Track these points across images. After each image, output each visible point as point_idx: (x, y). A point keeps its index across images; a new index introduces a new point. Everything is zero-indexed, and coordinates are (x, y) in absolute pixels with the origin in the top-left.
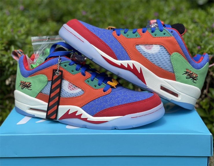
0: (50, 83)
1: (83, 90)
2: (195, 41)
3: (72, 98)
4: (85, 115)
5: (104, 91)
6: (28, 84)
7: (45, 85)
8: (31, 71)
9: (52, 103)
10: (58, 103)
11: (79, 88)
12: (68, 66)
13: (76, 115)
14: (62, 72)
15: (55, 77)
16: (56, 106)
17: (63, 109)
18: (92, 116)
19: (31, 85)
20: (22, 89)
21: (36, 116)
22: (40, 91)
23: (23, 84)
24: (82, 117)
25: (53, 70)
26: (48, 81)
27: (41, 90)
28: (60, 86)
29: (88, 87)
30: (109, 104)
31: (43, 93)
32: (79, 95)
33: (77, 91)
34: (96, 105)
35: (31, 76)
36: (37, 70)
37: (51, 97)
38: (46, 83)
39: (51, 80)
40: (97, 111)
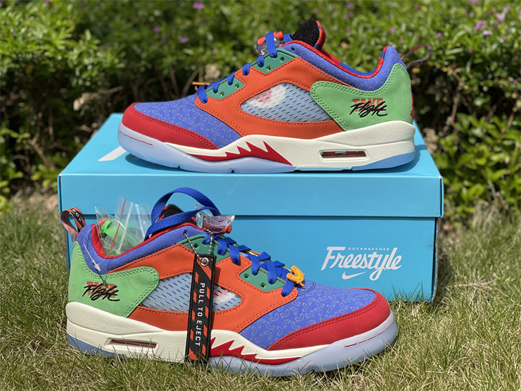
0: (164, 284)
1: (238, 296)
3: (217, 313)
4: (250, 348)
5: (284, 295)
7: (152, 289)
8: (115, 260)
11: (229, 291)
12: (201, 245)
13: (231, 349)
18: (266, 349)
19: (117, 291)
21: (128, 356)
22: (140, 302)
23: (94, 289)
24: (242, 354)
27: (142, 300)
29: (249, 287)
30: (297, 321)
31: (148, 306)
32: (231, 306)
33: (227, 298)
34: (271, 325)
35: (116, 271)
38: (156, 285)
39: (168, 279)
40: (276, 339)
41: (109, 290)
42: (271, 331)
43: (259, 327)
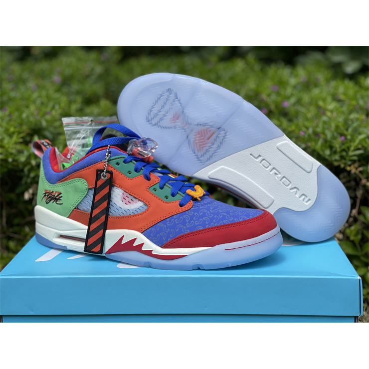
0: (92, 193)
1: (145, 204)
3: (128, 217)
4: (149, 245)
5: (181, 205)
6: (56, 195)
7: (84, 196)
8: (61, 173)
9: (94, 226)
10: (105, 226)
11: (139, 200)
12: (122, 164)
13: (134, 245)
14: (111, 173)
15: (100, 183)
16: (101, 231)
17: (112, 236)
18: (161, 247)
19: (62, 197)
20: (47, 203)
21: (69, 248)
22: (75, 206)
23: (48, 195)
24: (143, 249)
25: (98, 171)
26: (89, 189)
27: (77, 204)
28: (108, 197)
29: (155, 198)
31: (81, 209)
32: (139, 212)
33: (137, 206)
34: (167, 228)
35: (62, 182)
36: (72, 171)
37: (93, 216)
38: (86, 193)
40: (169, 239)
41: (57, 196)
42: (166, 233)
43: (158, 229)
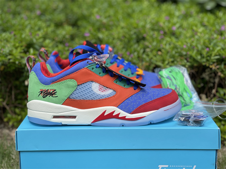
0: (80, 87)
2: (204, 43)
4: (123, 114)
7: (74, 90)
8: (55, 78)
12: (95, 69)
13: (114, 115)
18: (130, 114)
19: (56, 92)
21: (63, 123)
22: (68, 97)
23: (44, 93)
24: (120, 116)
26: (78, 85)
31: (72, 98)
34: (131, 103)
35: (55, 83)
38: (76, 88)
39: (81, 84)
40: (134, 109)
41: (52, 92)
42: (131, 105)
43: (126, 104)
